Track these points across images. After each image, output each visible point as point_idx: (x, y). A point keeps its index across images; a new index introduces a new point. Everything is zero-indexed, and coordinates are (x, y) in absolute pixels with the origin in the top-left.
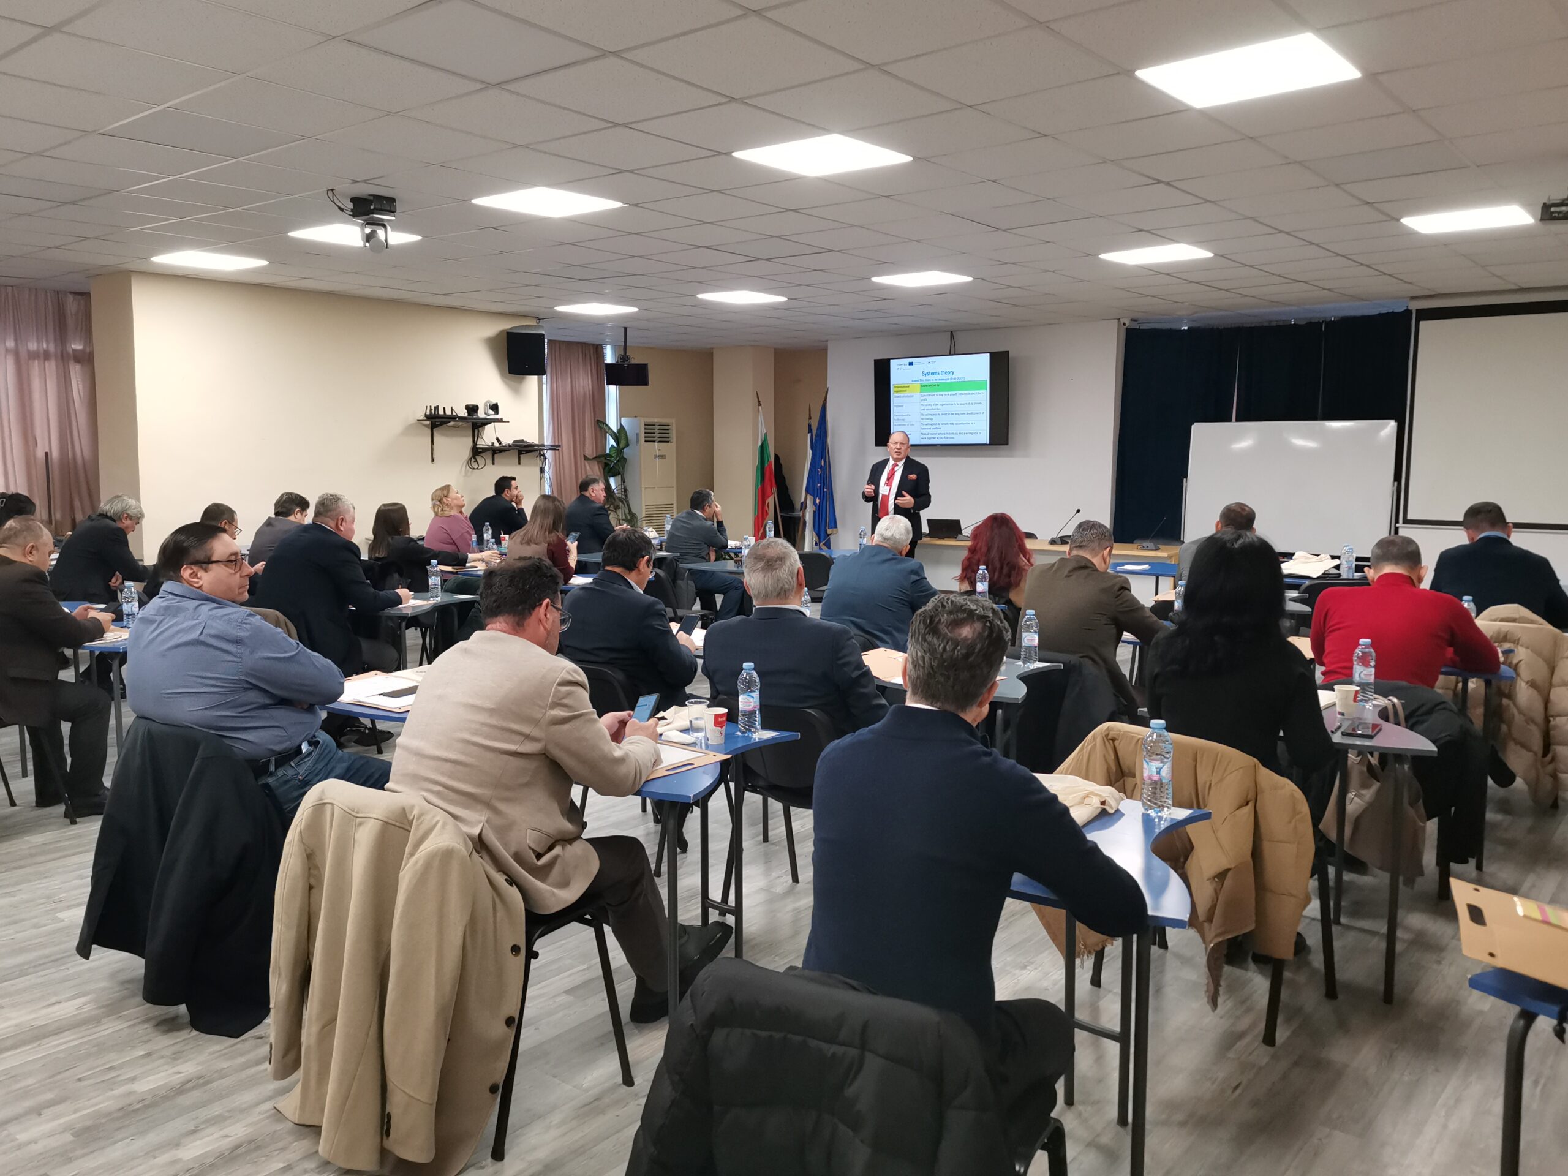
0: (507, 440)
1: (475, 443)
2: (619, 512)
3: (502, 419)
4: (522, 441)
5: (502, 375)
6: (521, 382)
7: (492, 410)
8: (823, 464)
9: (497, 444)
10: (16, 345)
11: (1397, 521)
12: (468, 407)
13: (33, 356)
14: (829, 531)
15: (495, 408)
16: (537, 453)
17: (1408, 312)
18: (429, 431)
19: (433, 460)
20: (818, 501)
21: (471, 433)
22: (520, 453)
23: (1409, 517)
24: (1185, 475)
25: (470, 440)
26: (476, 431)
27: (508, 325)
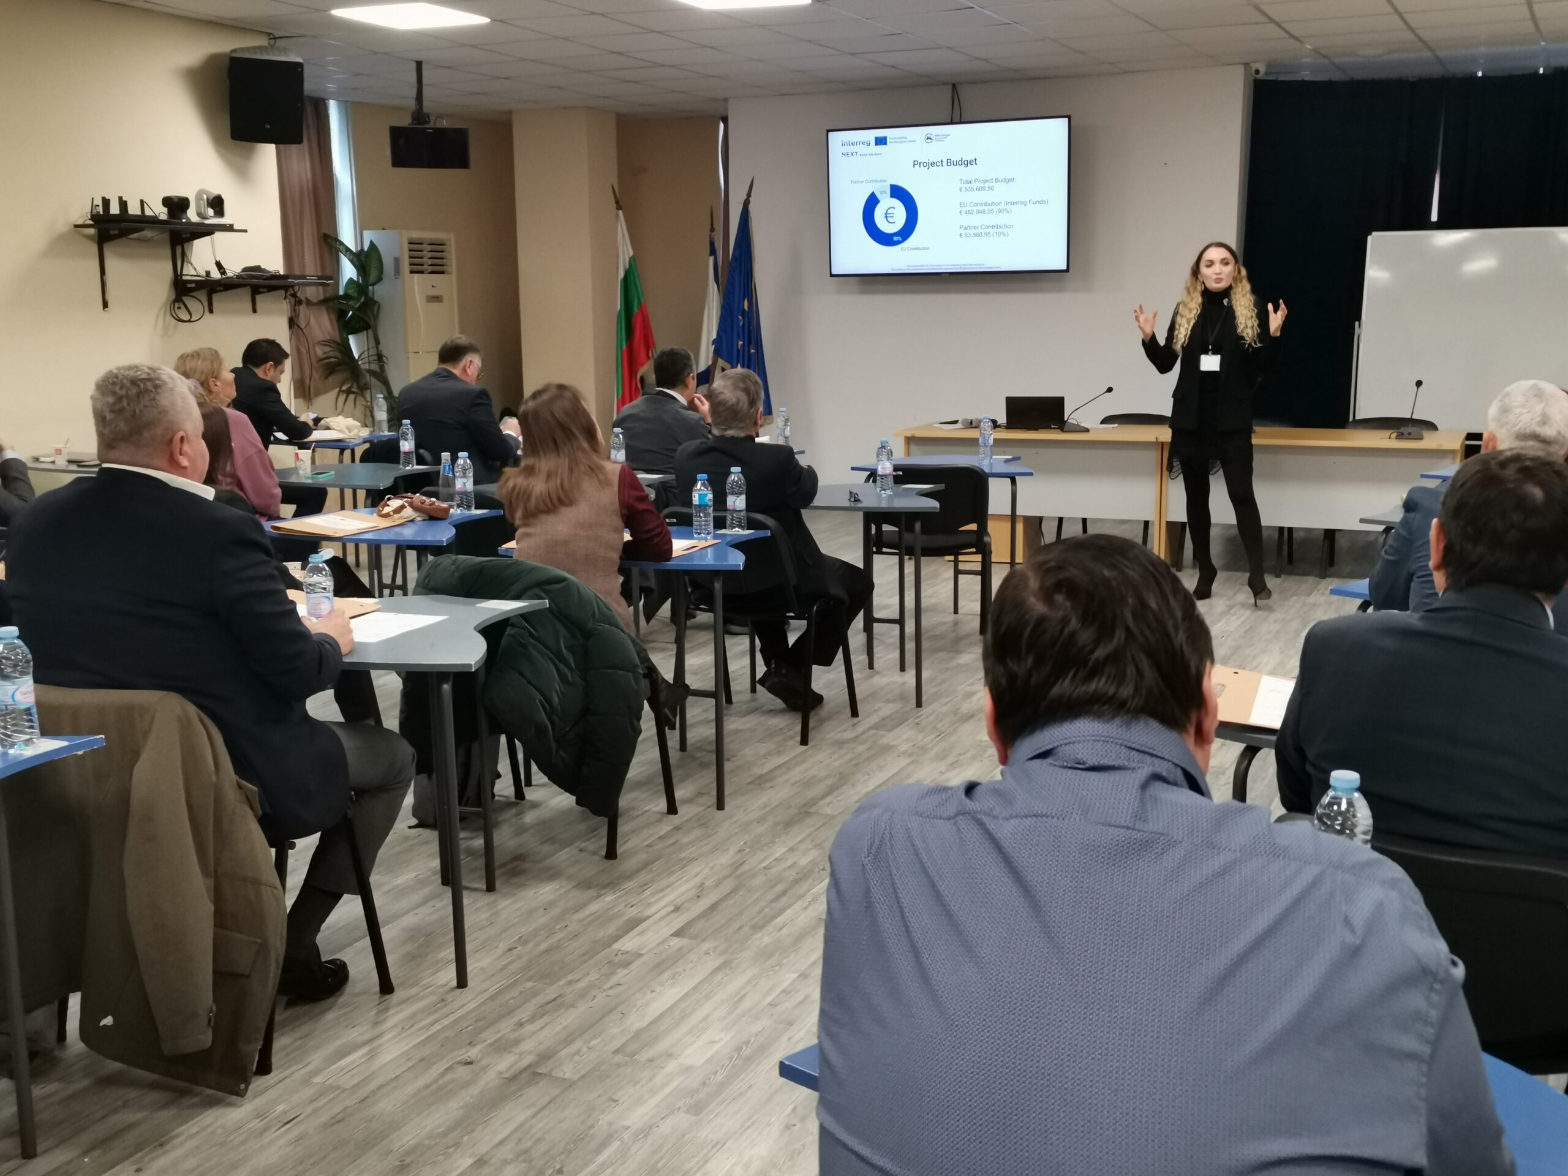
0: (234, 267)
1: (177, 272)
3: (232, 226)
4: (258, 268)
5: (219, 143)
6: (249, 154)
7: (212, 207)
8: (746, 307)
9: (216, 275)
12: (167, 202)
15: (217, 204)
16: (284, 291)
18: (94, 248)
19: (105, 305)
21: (168, 252)
22: (256, 291)
25: (169, 265)
26: (179, 250)
27: (225, 45)
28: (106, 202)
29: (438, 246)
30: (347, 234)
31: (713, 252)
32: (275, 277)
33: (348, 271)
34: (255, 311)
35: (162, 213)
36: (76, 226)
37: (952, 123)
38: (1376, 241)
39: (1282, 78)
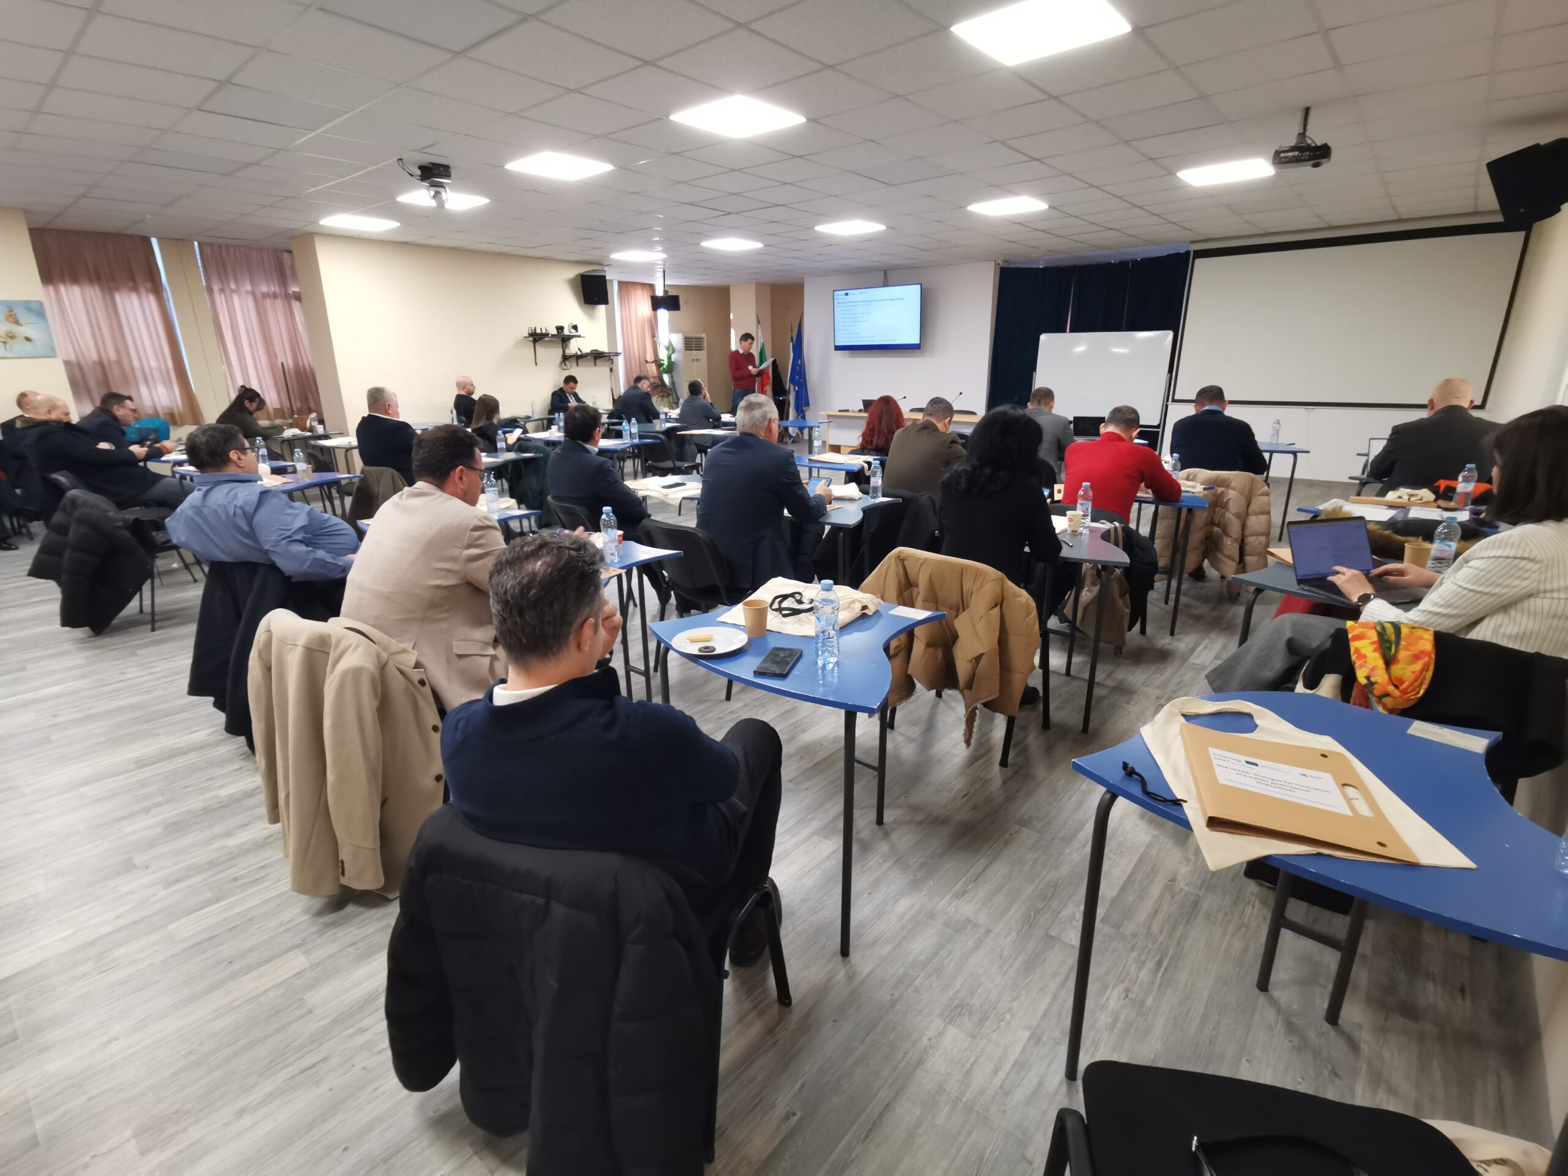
0: (586, 350)
1: (564, 352)
2: (671, 398)
4: (596, 350)
5: (580, 305)
6: (594, 309)
7: (574, 329)
8: (800, 364)
9: (579, 353)
10: (253, 288)
11: (1168, 401)
13: (265, 296)
14: (804, 409)
15: (575, 327)
16: (607, 358)
17: (1188, 252)
18: (532, 345)
19: (536, 364)
20: (797, 388)
21: (561, 345)
22: (593, 359)
23: (1176, 398)
24: (1035, 370)
25: (561, 350)
26: (564, 344)
27: (579, 270)
28: (535, 329)
29: (698, 340)
31: (792, 340)
35: (555, 332)
36: (526, 337)
37: (884, 286)
38: (1044, 337)
39: (1012, 266)
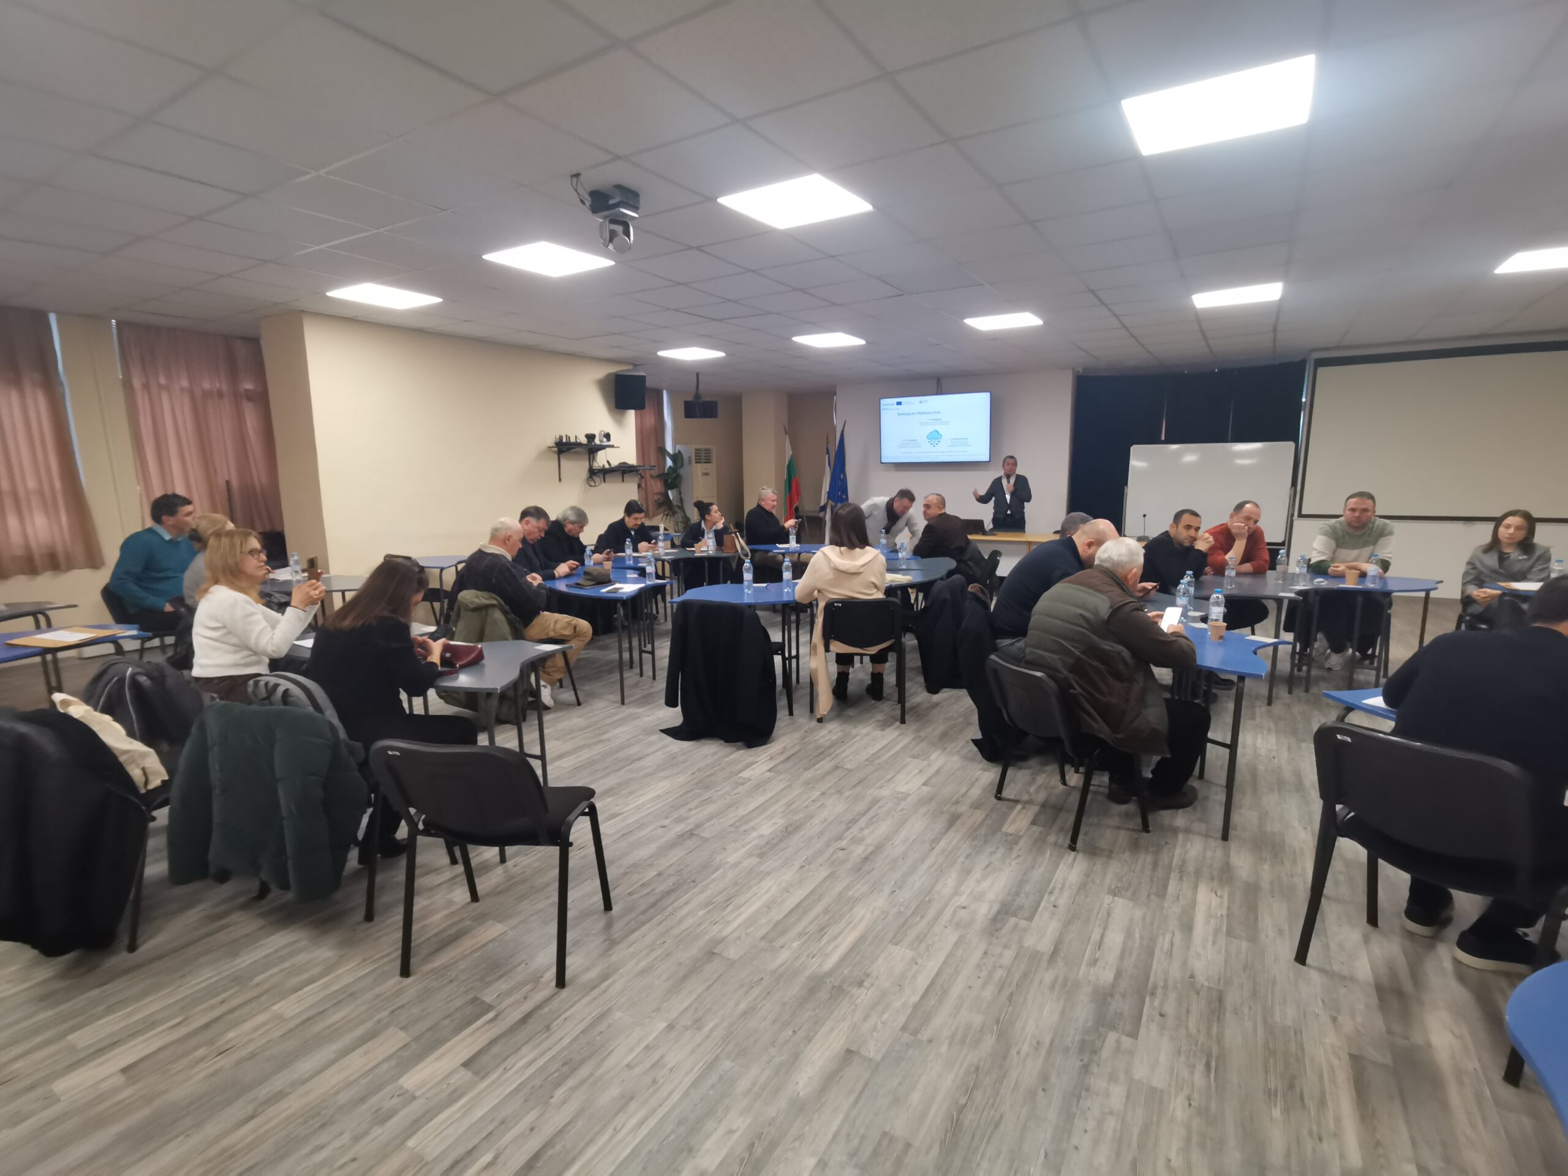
0: (615, 463)
1: (590, 465)
3: (614, 445)
5: (610, 410)
6: (623, 415)
7: (606, 438)
8: (842, 477)
9: (607, 466)
10: (191, 384)
11: (1293, 516)
12: (587, 436)
13: (207, 395)
15: (608, 436)
17: (1308, 360)
18: (556, 456)
19: (560, 480)
21: (587, 457)
22: (624, 473)
23: (1304, 512)
24: (1126, 483)
25: (587, 463)
26: (592, 456)
27: (613, 369)
28: (561, 438)
29: (708, 451)
30: (669, 447)
31: (828, 453)
32: (632, 466)
33: (669, 463)
34: (623, 481)
35: (584, 441)
36: (549, 447)
38: (1135, 449)
39: (1090, 374)
